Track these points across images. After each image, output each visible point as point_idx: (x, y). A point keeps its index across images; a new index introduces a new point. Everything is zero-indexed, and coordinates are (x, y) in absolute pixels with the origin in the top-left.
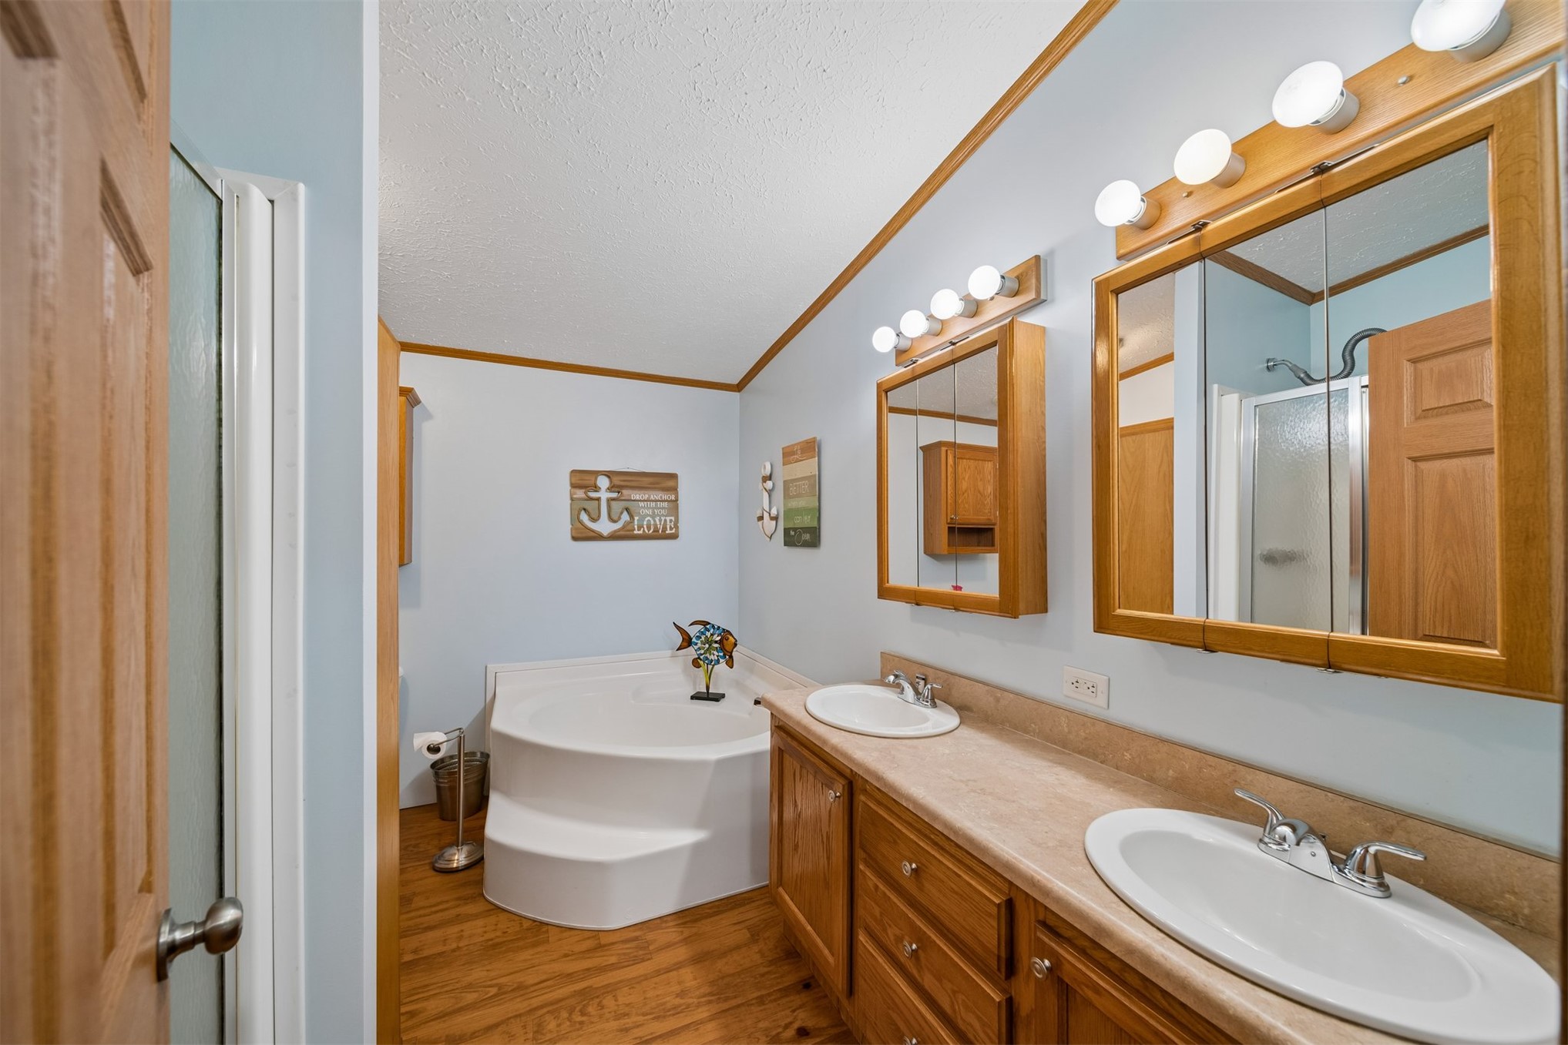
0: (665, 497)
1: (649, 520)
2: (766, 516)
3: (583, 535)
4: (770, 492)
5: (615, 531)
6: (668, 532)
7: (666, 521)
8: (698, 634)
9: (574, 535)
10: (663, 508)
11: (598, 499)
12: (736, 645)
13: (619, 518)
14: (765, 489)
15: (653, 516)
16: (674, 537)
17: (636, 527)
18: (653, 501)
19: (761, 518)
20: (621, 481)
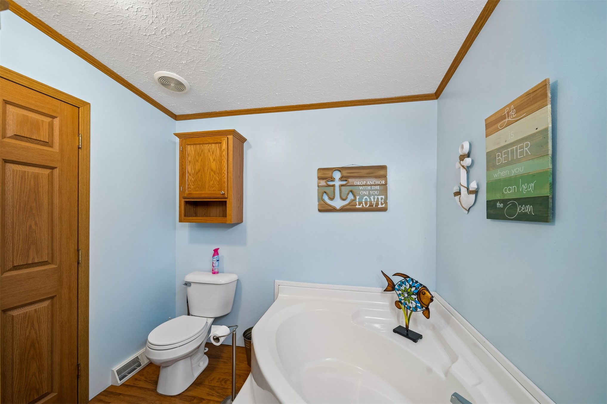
0: (378, 182)
1: (366, 199)
2: (464, 191)
3: (325, 209)
4: (468, 169)
5: (344, 206)
6: (380, 206)
7: (377, 198)
8: (399, 283)
9: (320, 209)
10: (376, 190)
11: (333, 186)
12: (432, 300)
13: (347, 198)
14: (463, 166)
15: (369, 196)
16: (384, 210)
17: (357, 203)
18: (369, 185)
19: (458, 193)
20: (347, 173)
